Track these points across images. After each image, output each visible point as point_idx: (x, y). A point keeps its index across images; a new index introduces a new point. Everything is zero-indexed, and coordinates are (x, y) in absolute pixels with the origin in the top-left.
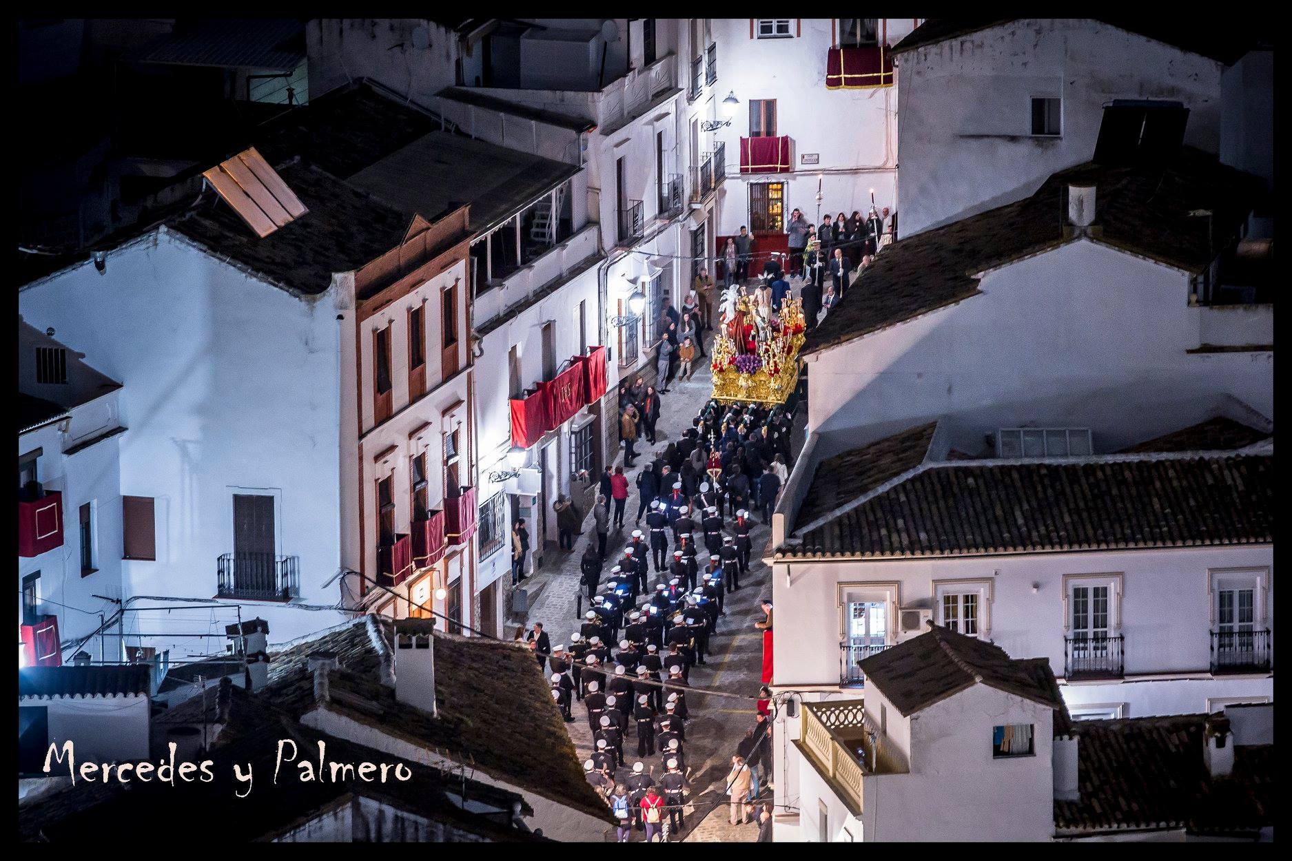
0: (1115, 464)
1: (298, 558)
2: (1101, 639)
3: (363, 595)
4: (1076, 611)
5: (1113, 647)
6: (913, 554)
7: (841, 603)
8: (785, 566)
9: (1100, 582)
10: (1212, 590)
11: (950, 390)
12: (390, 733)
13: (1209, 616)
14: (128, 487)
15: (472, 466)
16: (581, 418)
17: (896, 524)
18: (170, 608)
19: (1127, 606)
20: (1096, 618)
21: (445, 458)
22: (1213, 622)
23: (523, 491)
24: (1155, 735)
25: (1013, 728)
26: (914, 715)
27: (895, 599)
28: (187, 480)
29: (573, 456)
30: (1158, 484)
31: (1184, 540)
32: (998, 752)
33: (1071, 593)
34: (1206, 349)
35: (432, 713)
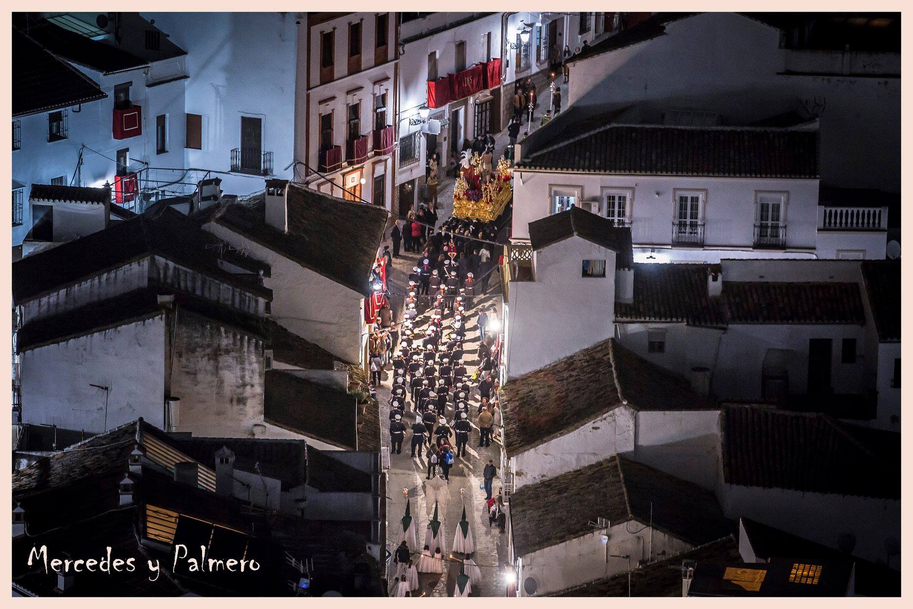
0: (717, 131)
1: (273, 153)
2: (694, 225)
3: (307, 175)
4: (681, 208)
5: (699, 230)
6: (589, 171)
7: (550, 196)
8: (519, 173)
9: (694, 194)
10: (756, 202)
11: (646, 88)
12: (249, 238)
13: (753, 216)
14: (189, 108)
15: (396, 115)
16: (484, 95)
17: (585, 154)
18: (173, 169)
19: (708, 208)
20: (691, 214)
21: (375, 108)
22: (756, 220)
23: (431, 132)
24: (686, 273)
25: (595, 261)
26: (539, 250)
27: (580, 195)
28: (218, 108)
29: (476, 117)
30: (736, 144)
31: (740, 173)
32: (585, 274)
33: (677, 198)
34: (788, 73)
35: (284, 231)
